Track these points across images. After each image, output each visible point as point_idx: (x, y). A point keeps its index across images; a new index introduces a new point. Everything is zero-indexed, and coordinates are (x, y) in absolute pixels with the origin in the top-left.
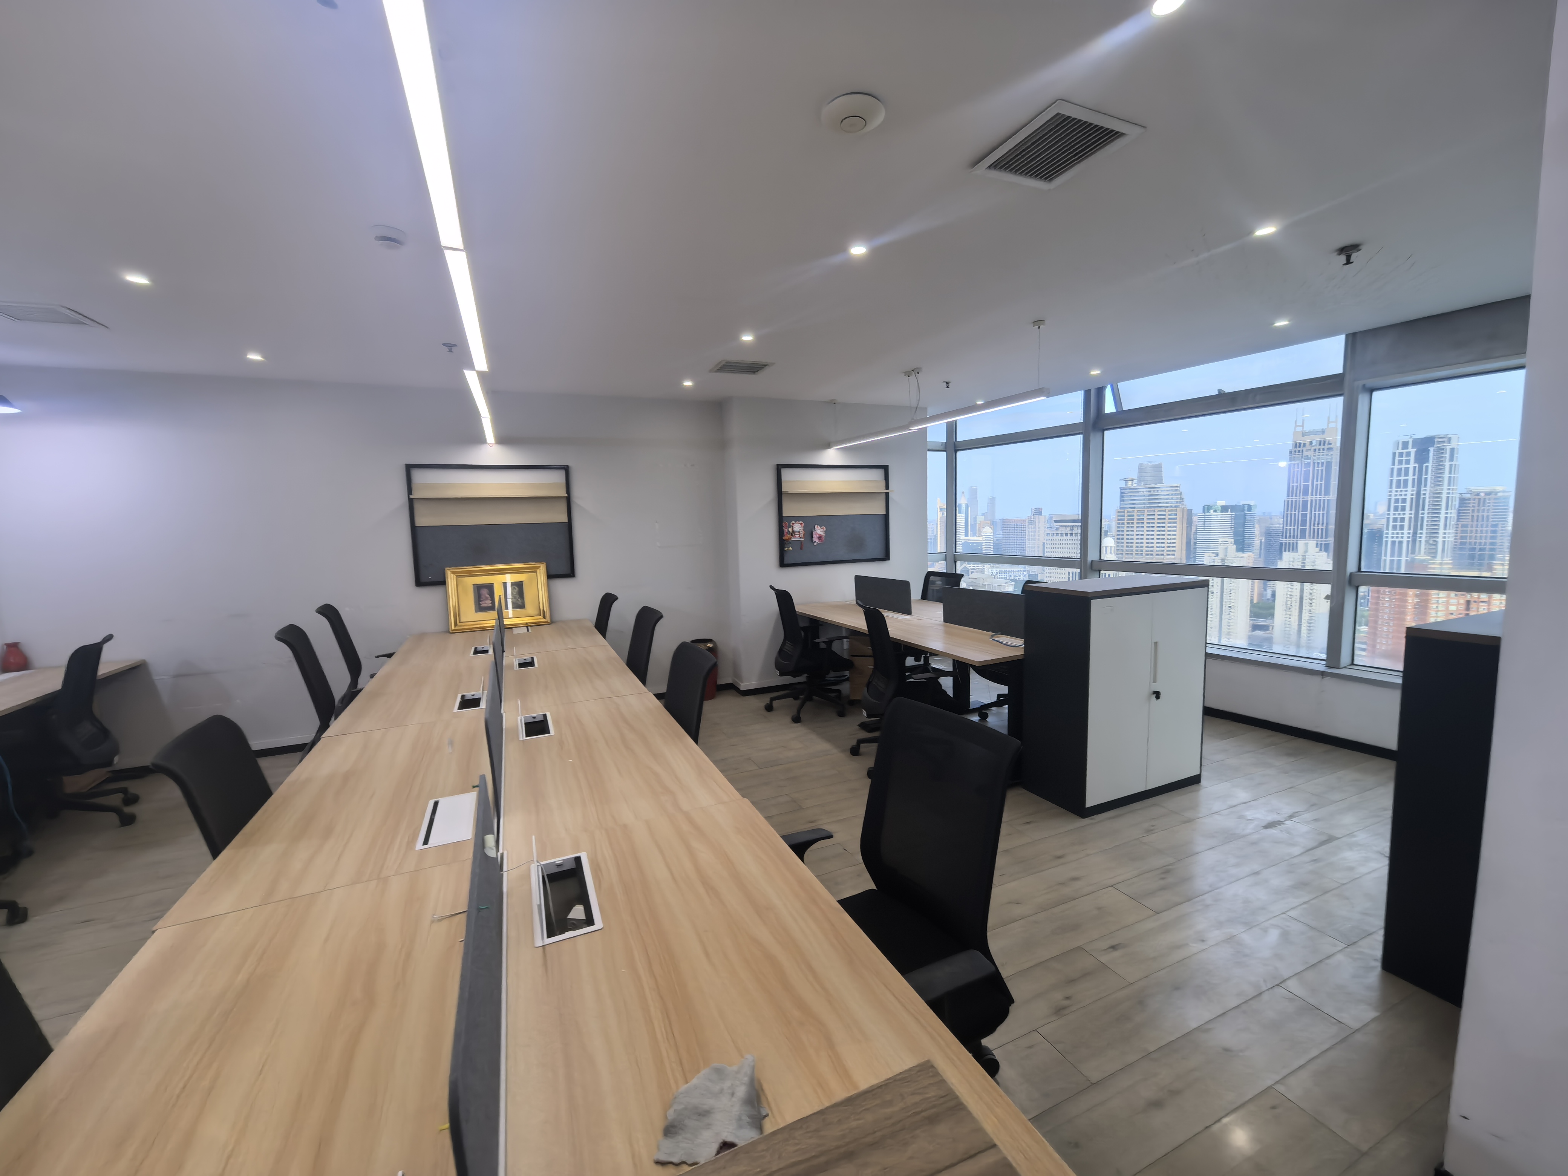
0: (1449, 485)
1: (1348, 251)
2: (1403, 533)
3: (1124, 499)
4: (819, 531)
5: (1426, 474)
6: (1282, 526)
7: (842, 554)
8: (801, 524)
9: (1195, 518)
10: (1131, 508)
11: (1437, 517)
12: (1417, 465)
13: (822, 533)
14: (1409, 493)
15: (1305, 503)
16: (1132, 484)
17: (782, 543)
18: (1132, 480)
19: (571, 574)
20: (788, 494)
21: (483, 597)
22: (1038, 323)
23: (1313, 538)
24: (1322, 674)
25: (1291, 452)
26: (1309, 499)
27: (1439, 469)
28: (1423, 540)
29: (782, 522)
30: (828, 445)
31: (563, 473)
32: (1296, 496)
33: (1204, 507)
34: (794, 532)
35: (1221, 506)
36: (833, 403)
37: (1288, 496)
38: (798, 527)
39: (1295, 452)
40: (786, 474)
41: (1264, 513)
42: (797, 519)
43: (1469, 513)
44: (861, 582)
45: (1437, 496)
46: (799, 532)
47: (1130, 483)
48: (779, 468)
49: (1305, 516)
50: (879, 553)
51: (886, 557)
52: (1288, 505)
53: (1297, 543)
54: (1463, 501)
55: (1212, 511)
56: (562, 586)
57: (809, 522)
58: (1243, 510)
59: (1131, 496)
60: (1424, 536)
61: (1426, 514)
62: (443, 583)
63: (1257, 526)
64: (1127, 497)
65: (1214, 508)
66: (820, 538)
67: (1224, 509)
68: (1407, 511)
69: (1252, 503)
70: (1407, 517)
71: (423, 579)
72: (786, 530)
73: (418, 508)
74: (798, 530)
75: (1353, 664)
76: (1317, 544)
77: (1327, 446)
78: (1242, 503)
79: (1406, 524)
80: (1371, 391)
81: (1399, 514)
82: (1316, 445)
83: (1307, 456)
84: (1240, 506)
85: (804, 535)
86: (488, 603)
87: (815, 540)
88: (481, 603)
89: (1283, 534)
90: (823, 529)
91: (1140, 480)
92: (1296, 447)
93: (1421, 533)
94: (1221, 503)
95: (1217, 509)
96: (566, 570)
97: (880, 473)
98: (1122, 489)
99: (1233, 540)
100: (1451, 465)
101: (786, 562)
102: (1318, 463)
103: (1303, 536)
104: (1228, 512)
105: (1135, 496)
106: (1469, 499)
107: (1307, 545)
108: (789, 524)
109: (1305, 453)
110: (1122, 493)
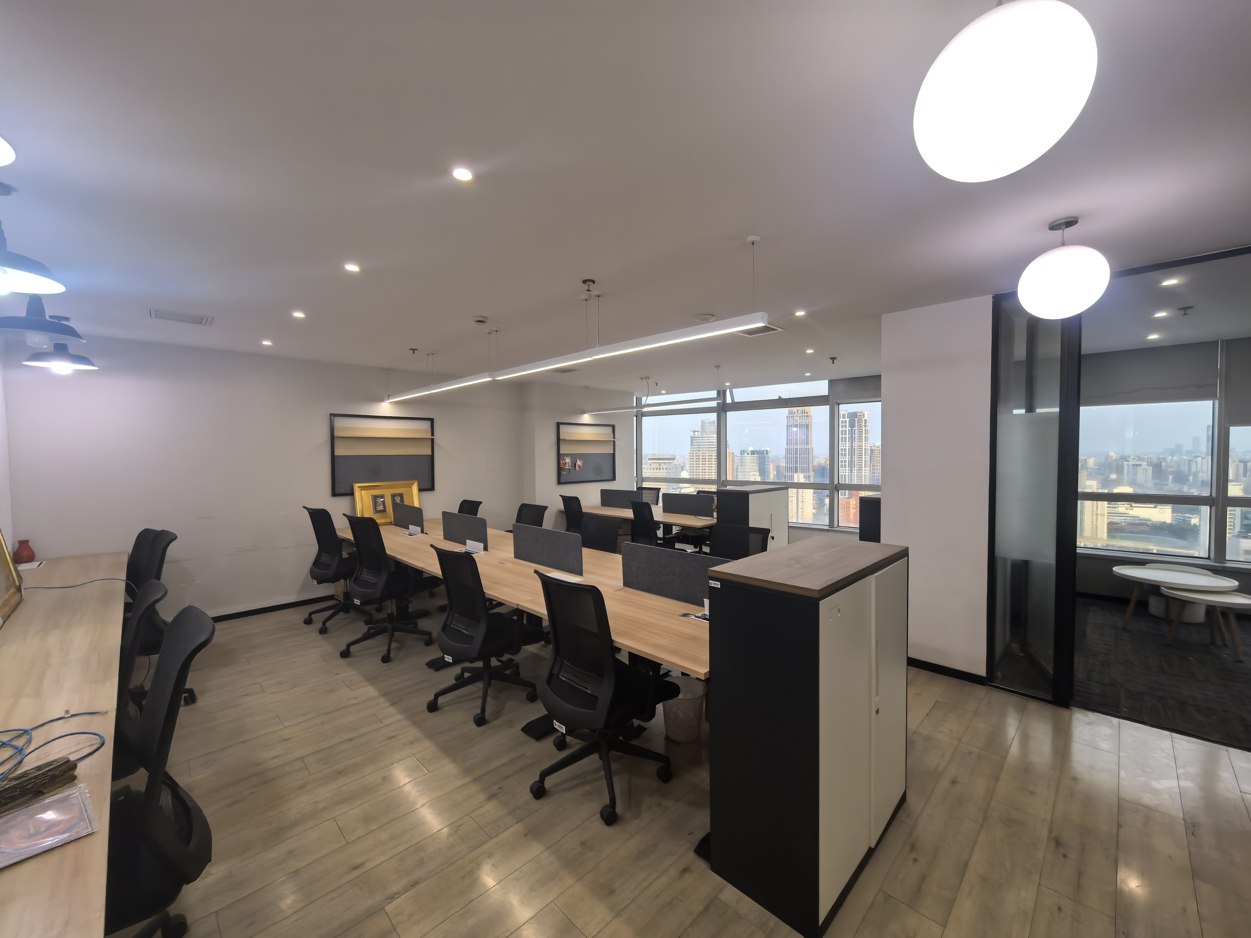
0: (865, 441)
1: (833, 359)
2: (846, 470)
3: (693, 444)
4: (579, 463)
5: (855, 434)
6: (785, 464)
7: (592, 477)
8: (569, 458)
9: (736, 459)
10: (698, 450)
11: (861, 460)
12: (850, 428)
13: (580, 464)
14: (847, 445)
15: (796, 450)
16: (698, 434)
17: (560, 469)
18: (698, 431)
19: (432, 488)
20: (565, 440)
21: (378, 503)
22: (718, 367)
23: (802, 472)
24: (828, 530)
25: (787, 417)
26: (799, 448)
27: (860, 433)
28: (855, 474)
29: (559, 457)
30: (584, 412)
31: (429, 423)
32: (792, 445)
33: (741, 451)
34: (566, 463)
35: (751, 451)
36: (588, 387)
37: (787, 445)
38: (568, 460)
39: (790, 417)
40: (563, 428)
41: (775, 456)
42: (567, 455)
43: (875, 458)
44: (604, 493)
45: (860, 448)
46: (568, 463)
47: (696, 433)
48: (558, 425)
49: (796, 458)
50: (610, 476)
51: (614, 478)
52: (788, 451)
53: (793, 476)
54: (872, 451)
55: (746, 454)
56: (427, 495)
57: (574, 457)
58: (763, 454)
59: (697, 442)
60: (856, 471)
61: (856, 459)
62: (351, 494)
63: (771, 464)
64: (695, 442)
65: (747, 452)
66: (579, 467)
67: (753, 452)
68: (847, 457)
69: (768, 449)
70: (847, 459)
71: (337, 492)
72: (561, 462)
73: (337, 443)
74: (568, 462)
75: (838, 526)
76: (804, 476)
77: (806, 414)
78: (762, 449)
79: (847, 464)
80: (839, 404)
81: (843, 458)
82: (800, 414)
83: (796, 420)
84: (762, 451)
85: (571, 465)
86: (381, 508)
87: (577, 468)
88: (377, 507)
89: (786, 469)
90: (581, 461)
91: (702, 432)
92: (790, 414)
93: (854, 470)
94: (751, 449)
95: (749, 452)
96: (429, 486)
97: (610, 429)
98: (691, 437)
99: (758, 473)
100: (865, 429)
101: (562, 481)
102: (802, 425)
103: (796, 472)
104: (755, 454)
105: (700, 442)
106: (875, 450)
107: (798, 476)
108: (563, 459)
109: (795, 418)
110: (692, 440)
